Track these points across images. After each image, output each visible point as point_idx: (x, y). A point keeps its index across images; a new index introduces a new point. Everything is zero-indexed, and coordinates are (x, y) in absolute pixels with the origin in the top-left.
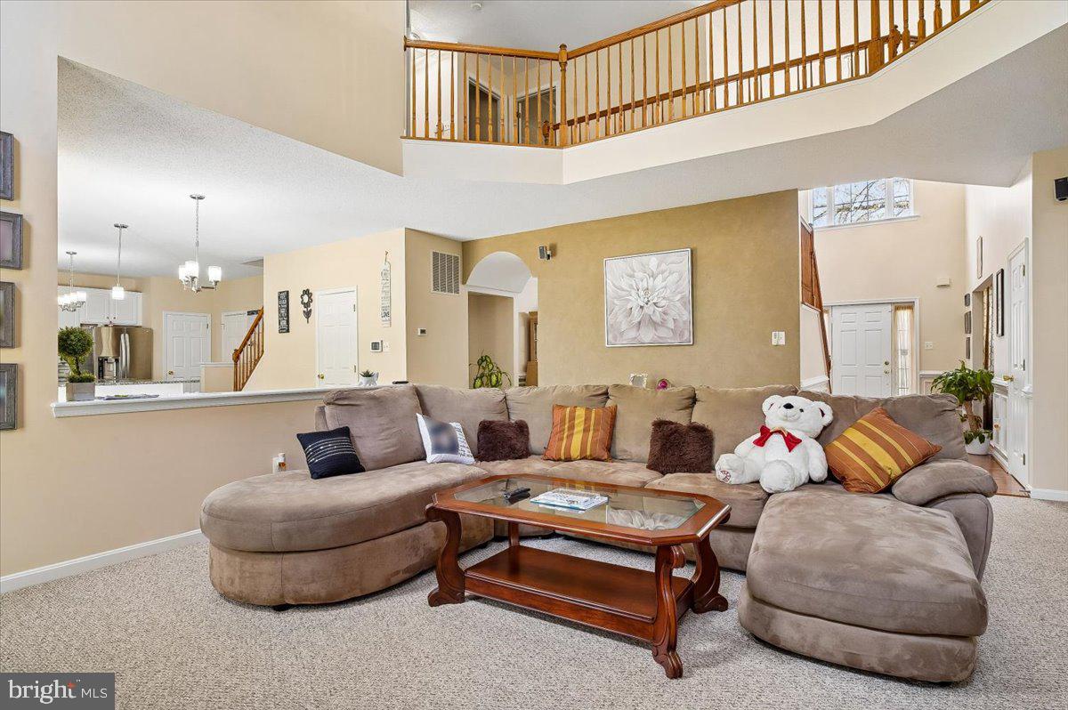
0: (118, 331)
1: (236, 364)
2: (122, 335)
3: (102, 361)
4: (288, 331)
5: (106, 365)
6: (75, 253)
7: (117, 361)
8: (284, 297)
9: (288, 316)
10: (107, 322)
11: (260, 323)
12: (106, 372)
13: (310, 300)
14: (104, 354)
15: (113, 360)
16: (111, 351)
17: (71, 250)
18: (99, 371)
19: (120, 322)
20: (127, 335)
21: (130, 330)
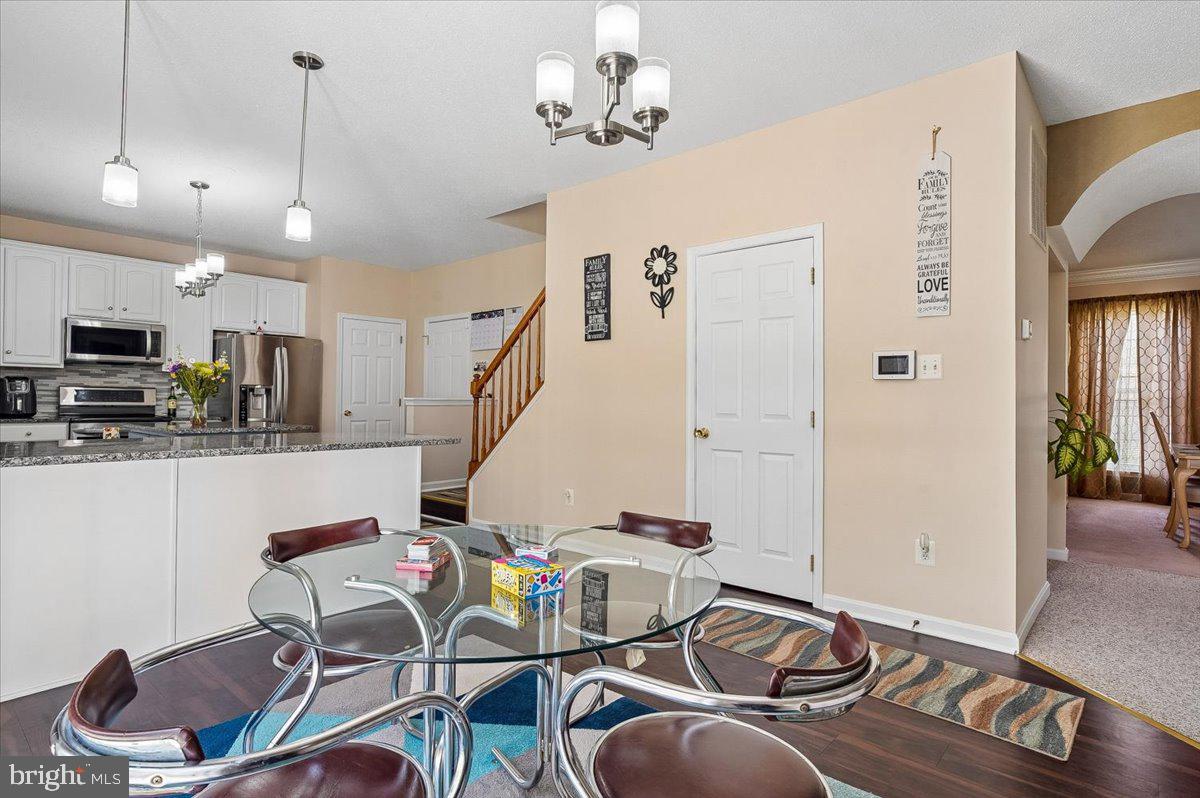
0: (270, 343)
1: (476, 403)
2: (278, 350)
3: (246, 392)
4: (608, 336)
5: (252, 399)
6: (205, 186)
7: (268, 392)
8: (598, 269)
9: (608, 305)
10: (253, 328)
11: (534, 322)
12: (251, 411)
13: (673, 268)
14: (247, 381)
15: (263, 391)
16: (257, 376)
17: (199, 180)
18: (241, 409)
19: (272, 329)
20: (284, 350)
21: (287, 341)
